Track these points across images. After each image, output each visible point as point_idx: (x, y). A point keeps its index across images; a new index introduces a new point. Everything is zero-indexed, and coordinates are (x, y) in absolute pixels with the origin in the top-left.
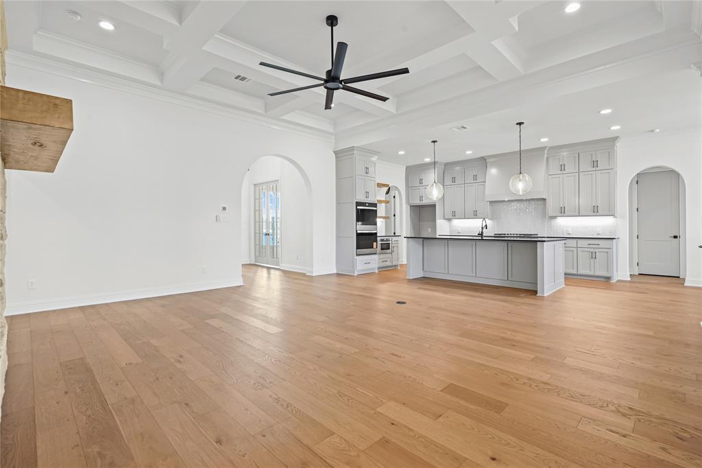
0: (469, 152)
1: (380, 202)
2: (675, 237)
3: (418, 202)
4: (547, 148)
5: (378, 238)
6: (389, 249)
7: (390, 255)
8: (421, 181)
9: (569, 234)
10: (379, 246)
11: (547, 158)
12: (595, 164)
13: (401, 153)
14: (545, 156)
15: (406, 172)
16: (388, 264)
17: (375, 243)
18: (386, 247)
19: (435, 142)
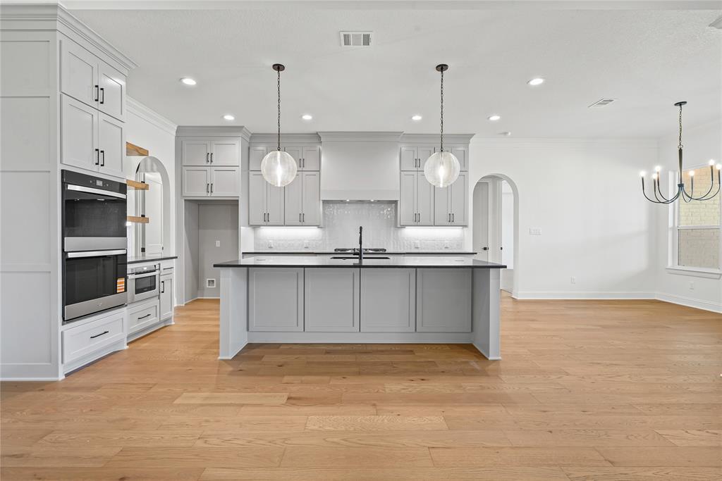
0: (307, 117)
1: (132, 183)
2: (485, 249)
3: (201, 194)
5: (129, 267)
6: (154, 288)
7: (156, 301)
8: (209, 158)
9: (417, 248)
10: (131, 286)
13: (189, 82)
15: (177, 137)
16: (152, 320)
17: (121, 281)
18: (147, 285)
19: (279, 67)
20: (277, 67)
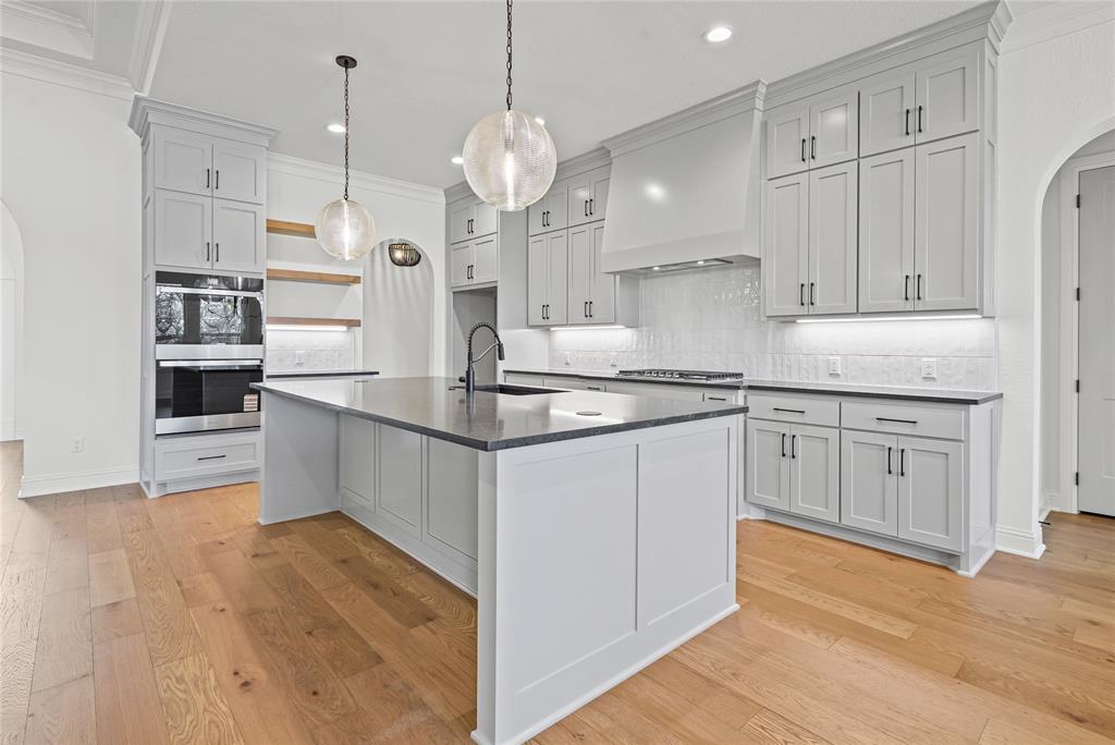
1: (274, 274)
4: (762, 89)
8: (470, 227)
11: (765, 125)
12: (913, 120)
14: (758, 117)
15: (447, 205)
19: (346, 62)
20: (343, 60)
